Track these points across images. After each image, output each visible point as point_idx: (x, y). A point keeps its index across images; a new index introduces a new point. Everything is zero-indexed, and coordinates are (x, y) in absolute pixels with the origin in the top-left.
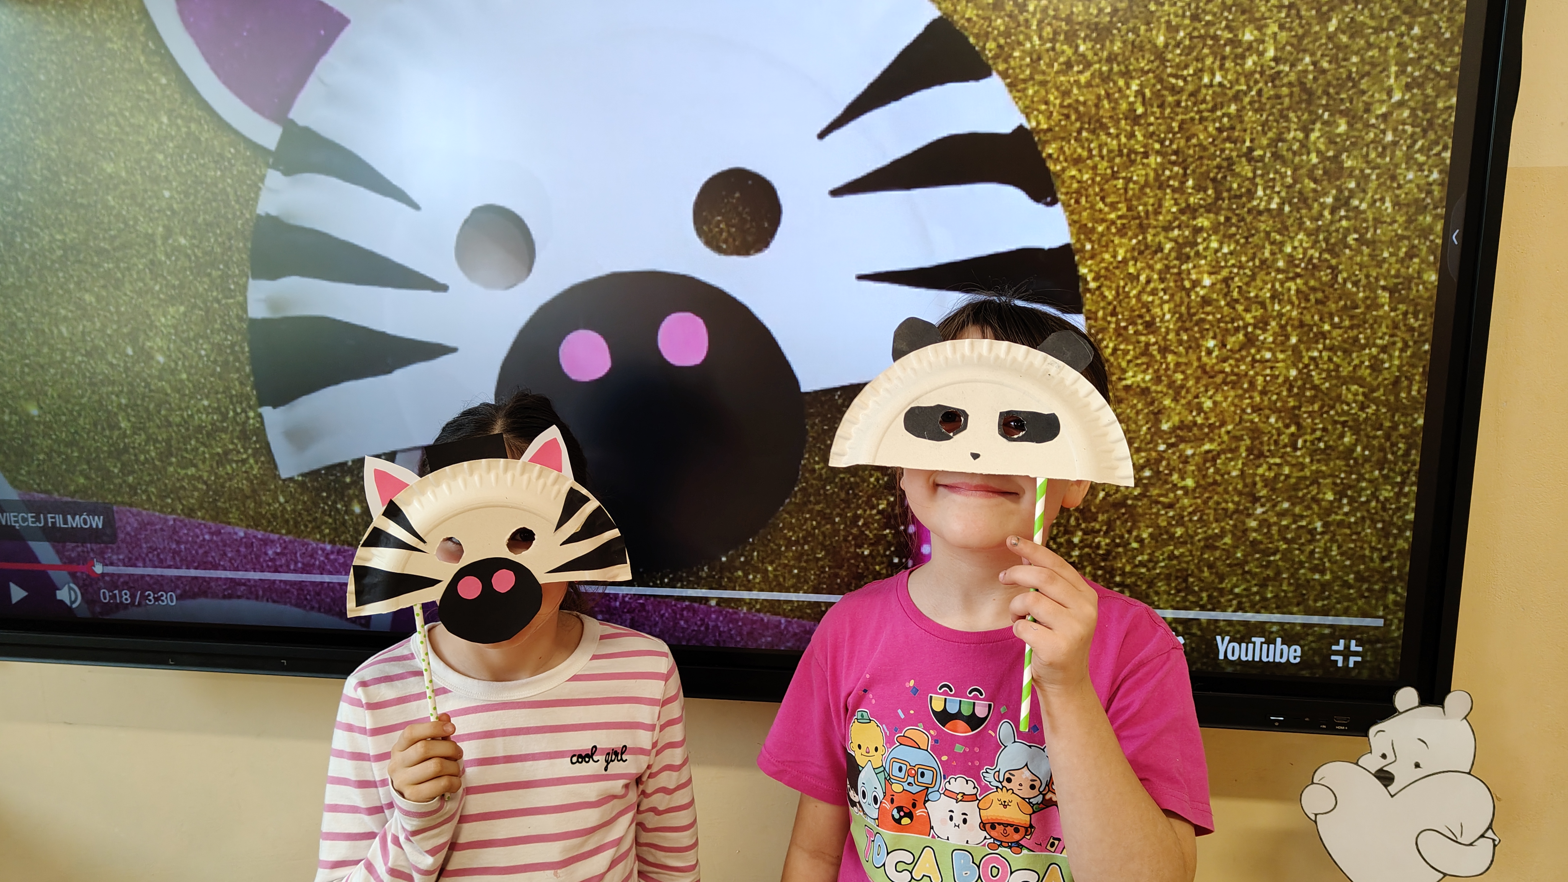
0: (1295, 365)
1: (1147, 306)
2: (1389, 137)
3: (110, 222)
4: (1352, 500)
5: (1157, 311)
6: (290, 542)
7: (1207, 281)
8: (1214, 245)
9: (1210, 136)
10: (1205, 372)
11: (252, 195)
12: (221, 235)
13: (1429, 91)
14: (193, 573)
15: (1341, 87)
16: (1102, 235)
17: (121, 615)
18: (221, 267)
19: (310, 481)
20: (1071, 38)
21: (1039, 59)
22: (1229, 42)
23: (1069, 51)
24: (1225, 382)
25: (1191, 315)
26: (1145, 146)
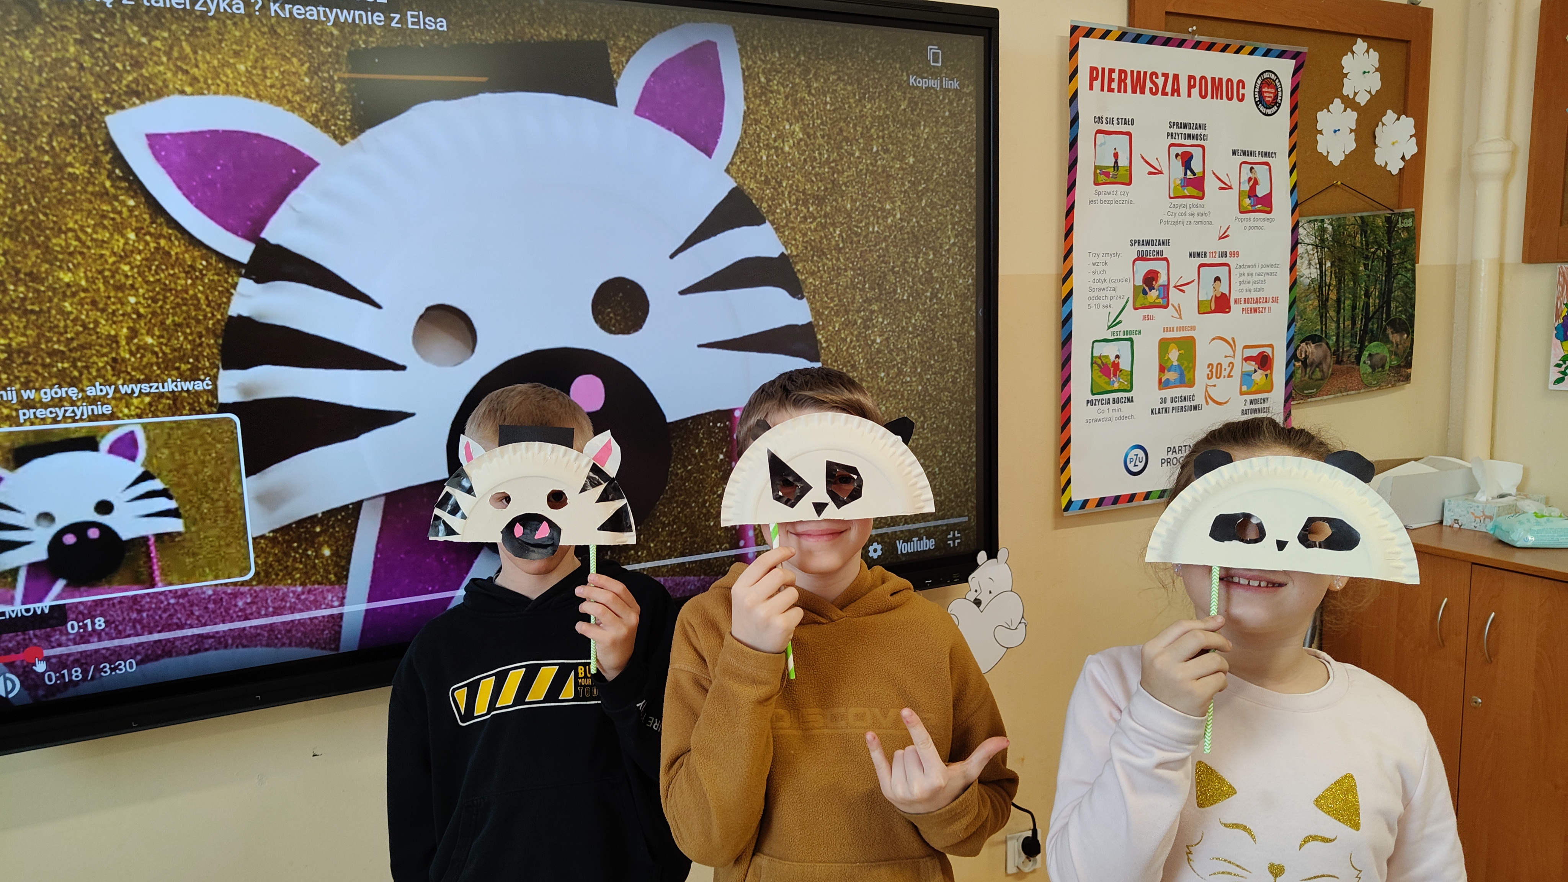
0: (920, 384)
1: (851, 355)
2: (951, 261)
3: (66, 326)
4: (950, 454)
5: (856, 358)
6: (261, 591)
7: (878, 341)
8: (880, 320)
9: (875, 259)
10: (881, 391)
11: (225, 300)
12: (191, 334)
13: (965, 238)
14: (156, 637)
15: (929, 235)
16: (827, 316)
17: (71, 692)
18: (191, 360)
19: (281, 535)
20: (805, 204)
21: (790, 214)
22: (880, 209)
23: (805, 211)
24: (890, 396)
25: (873, 359)
26: (845, 265)
